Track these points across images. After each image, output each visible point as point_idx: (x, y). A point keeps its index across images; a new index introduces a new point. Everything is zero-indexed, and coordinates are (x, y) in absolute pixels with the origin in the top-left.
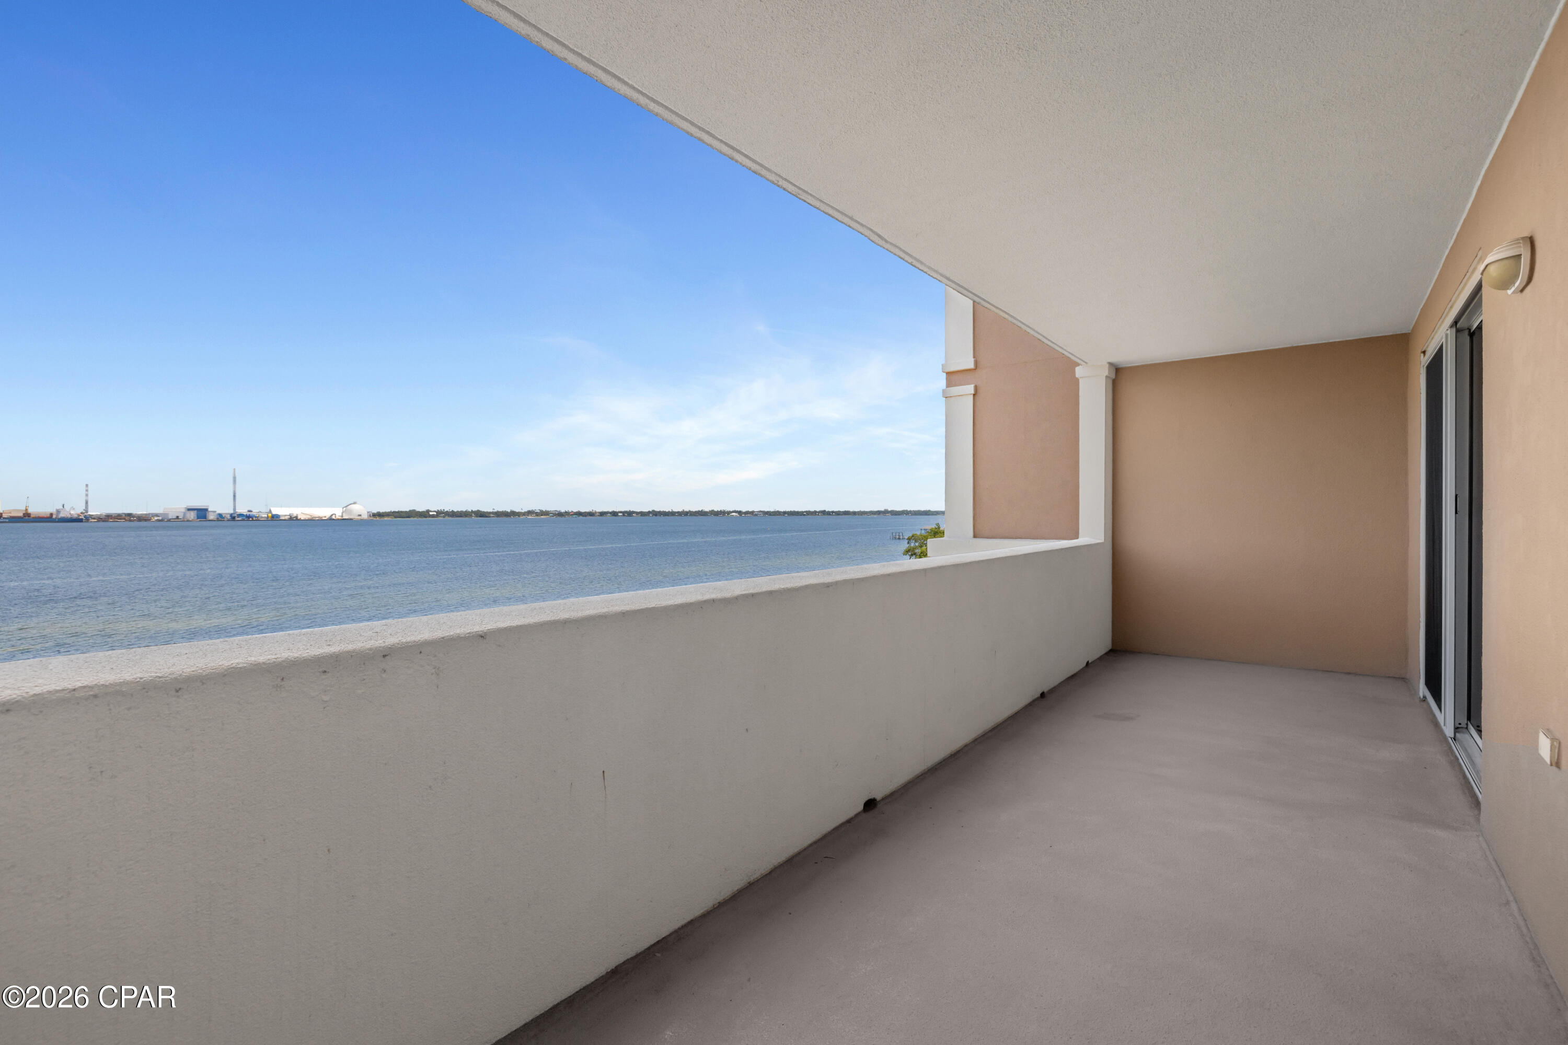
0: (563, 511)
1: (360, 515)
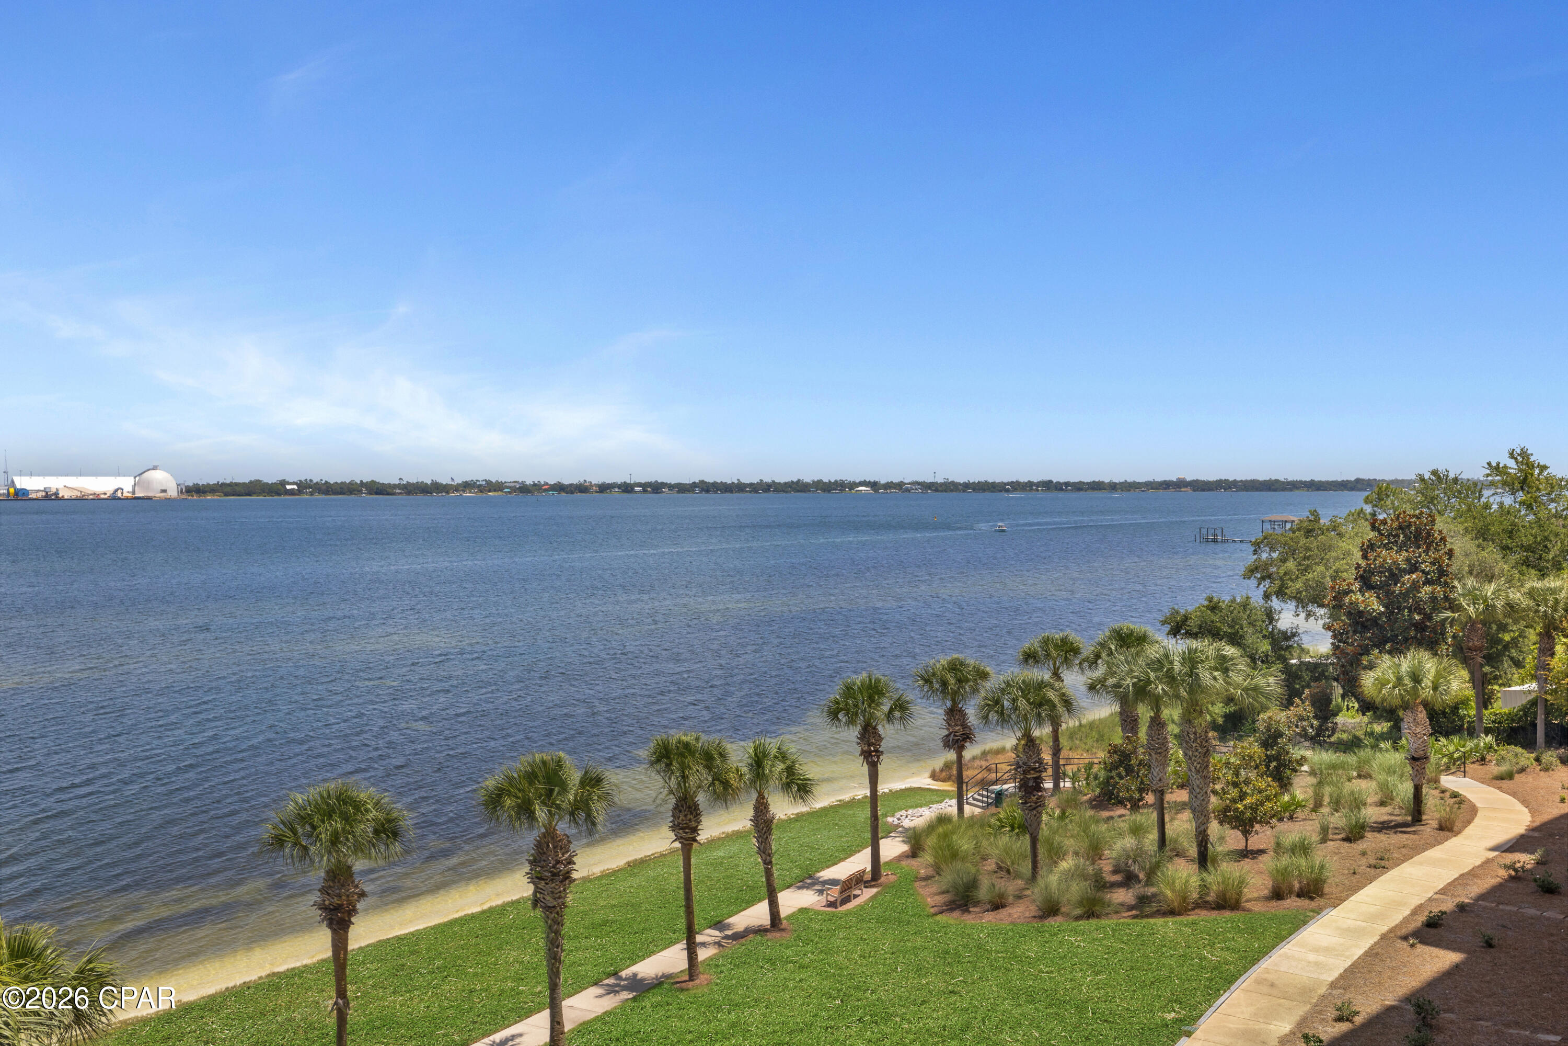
0: (529, 482)
1: (164, 491)
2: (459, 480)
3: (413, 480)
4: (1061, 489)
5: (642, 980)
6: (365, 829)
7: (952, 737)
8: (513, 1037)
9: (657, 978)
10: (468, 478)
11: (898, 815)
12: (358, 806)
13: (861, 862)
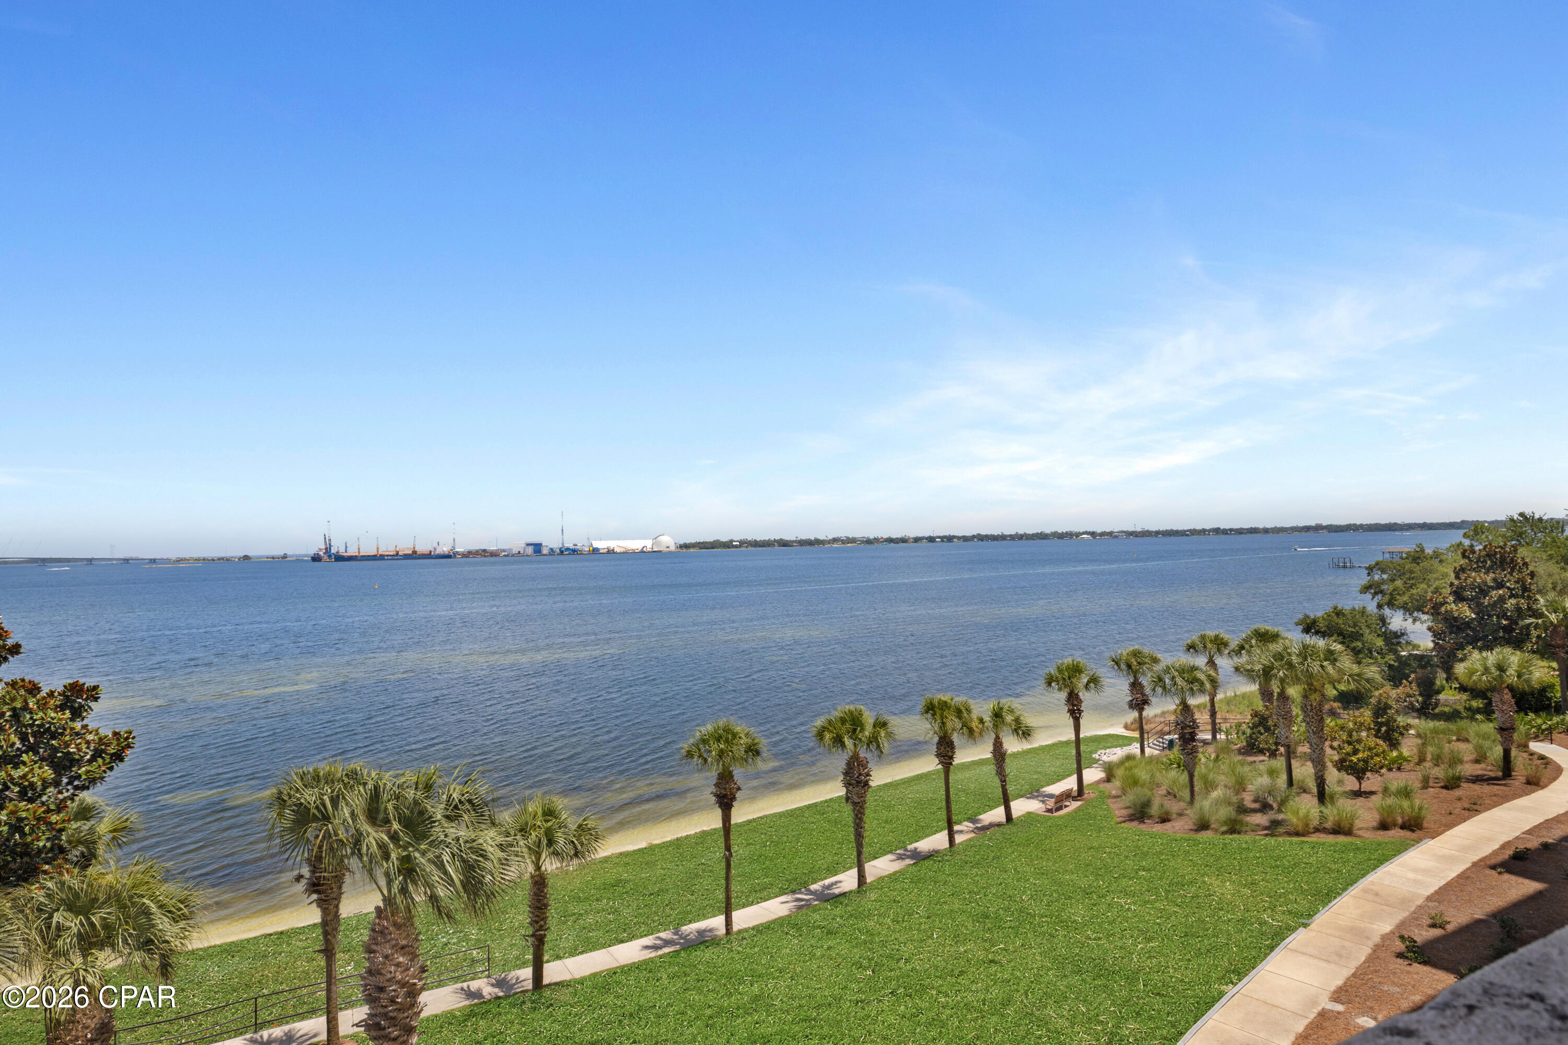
0: (872, 537)
1: (668, 547)
2: (830, 537)
3: (804, 538)
4: (1227, 534)
5: (920, 853)
6: (739, 750)
7: (1134, 701)
8: (836, 882)
9: (929, 852)
10: (835, 536)
11: (1099, 753)
12: (735, 735)
13: (1070, 783)
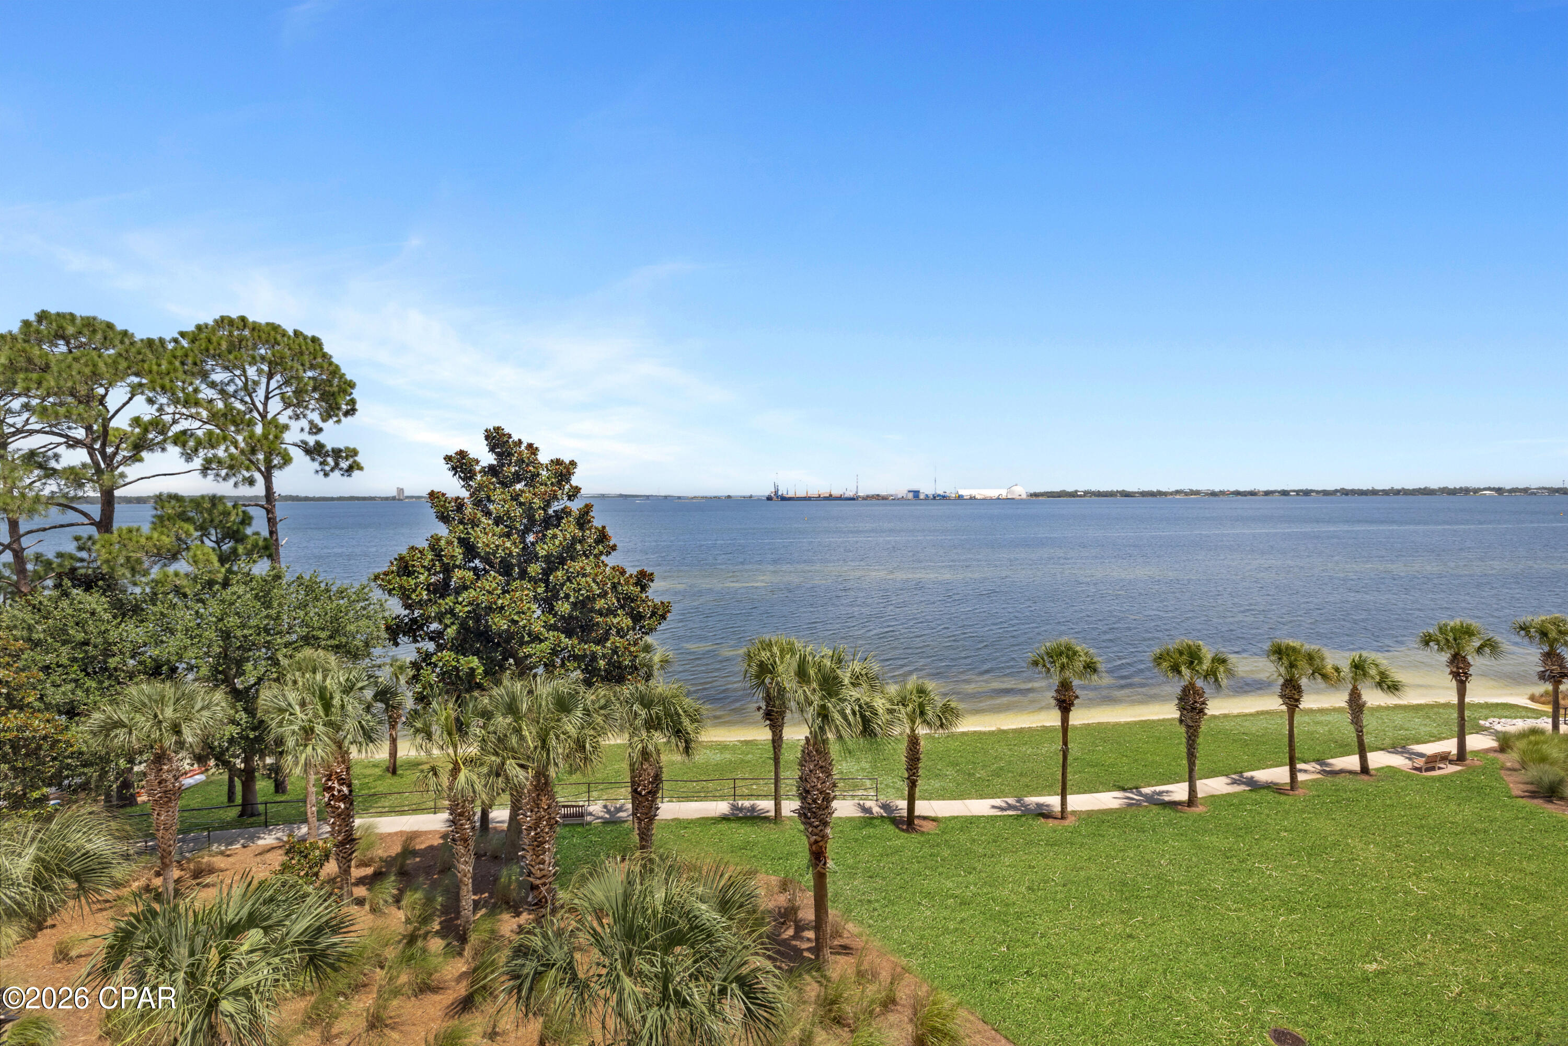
1: (1020, 495)
2: (1172, 489)
3: (1146, 489)
5: (1256, 782)
6: (1079, 665)
7: (1548, 673)
8: (1167, 792)
9: (1267, 783)
10: (1178, 488)
11: (1491, 720)
12: (1075, 653)
13: (1450, 746)
